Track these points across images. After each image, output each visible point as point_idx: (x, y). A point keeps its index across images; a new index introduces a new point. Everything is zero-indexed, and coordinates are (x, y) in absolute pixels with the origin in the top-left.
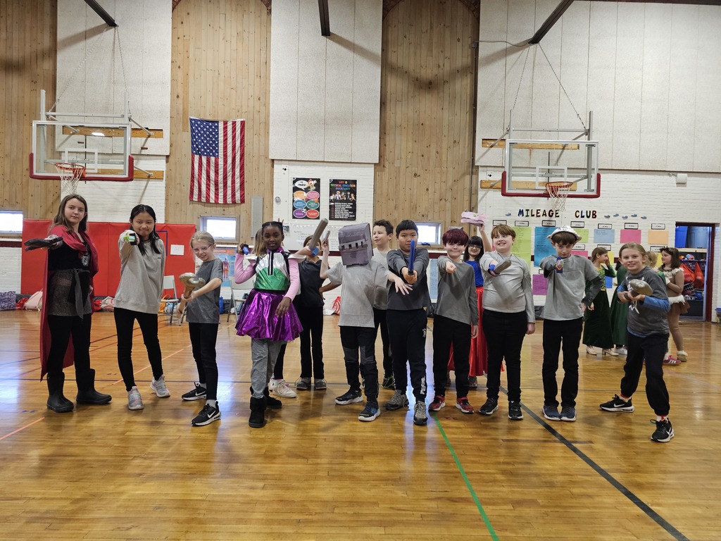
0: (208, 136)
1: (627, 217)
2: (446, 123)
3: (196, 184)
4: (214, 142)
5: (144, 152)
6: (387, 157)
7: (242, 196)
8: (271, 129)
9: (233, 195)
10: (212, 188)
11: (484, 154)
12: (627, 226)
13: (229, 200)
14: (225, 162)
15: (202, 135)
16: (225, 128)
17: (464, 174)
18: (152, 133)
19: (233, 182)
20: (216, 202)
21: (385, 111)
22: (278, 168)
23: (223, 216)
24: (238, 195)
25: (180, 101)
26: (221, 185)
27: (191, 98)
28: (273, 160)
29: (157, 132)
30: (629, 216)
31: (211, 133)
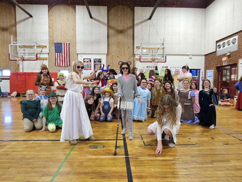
0: (59, 47)
1: (176, 68)
2: (126, 42)
3: (57, 61)
4: (61, 49)
5: (42, 52)
6: (110, 52)
7: (70, 64)
8: (77, 45)
10: (61, 62)
11: (137, 51)
12: (176, 70)
13: (66, 65)
14: (64, 55)
15: (58, 47)
16: (64, 45)
17: (131, 57)
18: (44, 47)
19: (67, 60)
20: (62, 66)
21: (109, 39)
22: (79, 56)
23: (64, 70)
24: (68, 64)
25: (51, 38)
26: (63, 61)
27: (54, 37)
28: (78, 54)
29: (45, 47)
30: (176, 67)
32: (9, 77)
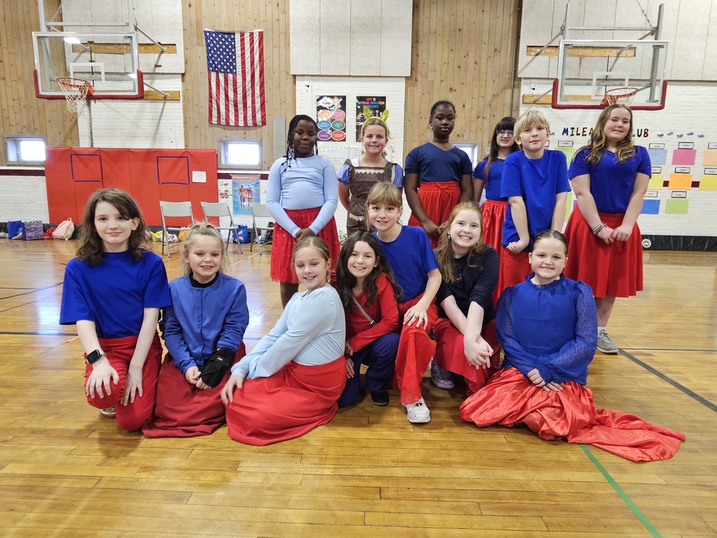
0: (224, 50)
1: (682, 136)
2: (486, 28)
3: (215, 105)
4: (231, 57)
5: (158, 70)
6: (419, 69)
7: (263, 117)
8: (292, 40)
9: (254, 117)
10: (232, 109)
11: (529, 63)
12: (682, 146)
13: (250, 123)
14: (244, 79)
15: (218, 49)
16: (242, 40)
17: (505, 88)
18: (165, 48)
19: (253, 102)
20: (237, 125)
21: (418, 15)
22: (300, 84)
23: (245, 139)
24: (259, 116)
25: (192, 10)
26: (240, 106)
27: (204, 7)
28: (295, 76)
29: (170, 47)
30: (684, 134)
31: (227, 46)
32: (42, 166)
